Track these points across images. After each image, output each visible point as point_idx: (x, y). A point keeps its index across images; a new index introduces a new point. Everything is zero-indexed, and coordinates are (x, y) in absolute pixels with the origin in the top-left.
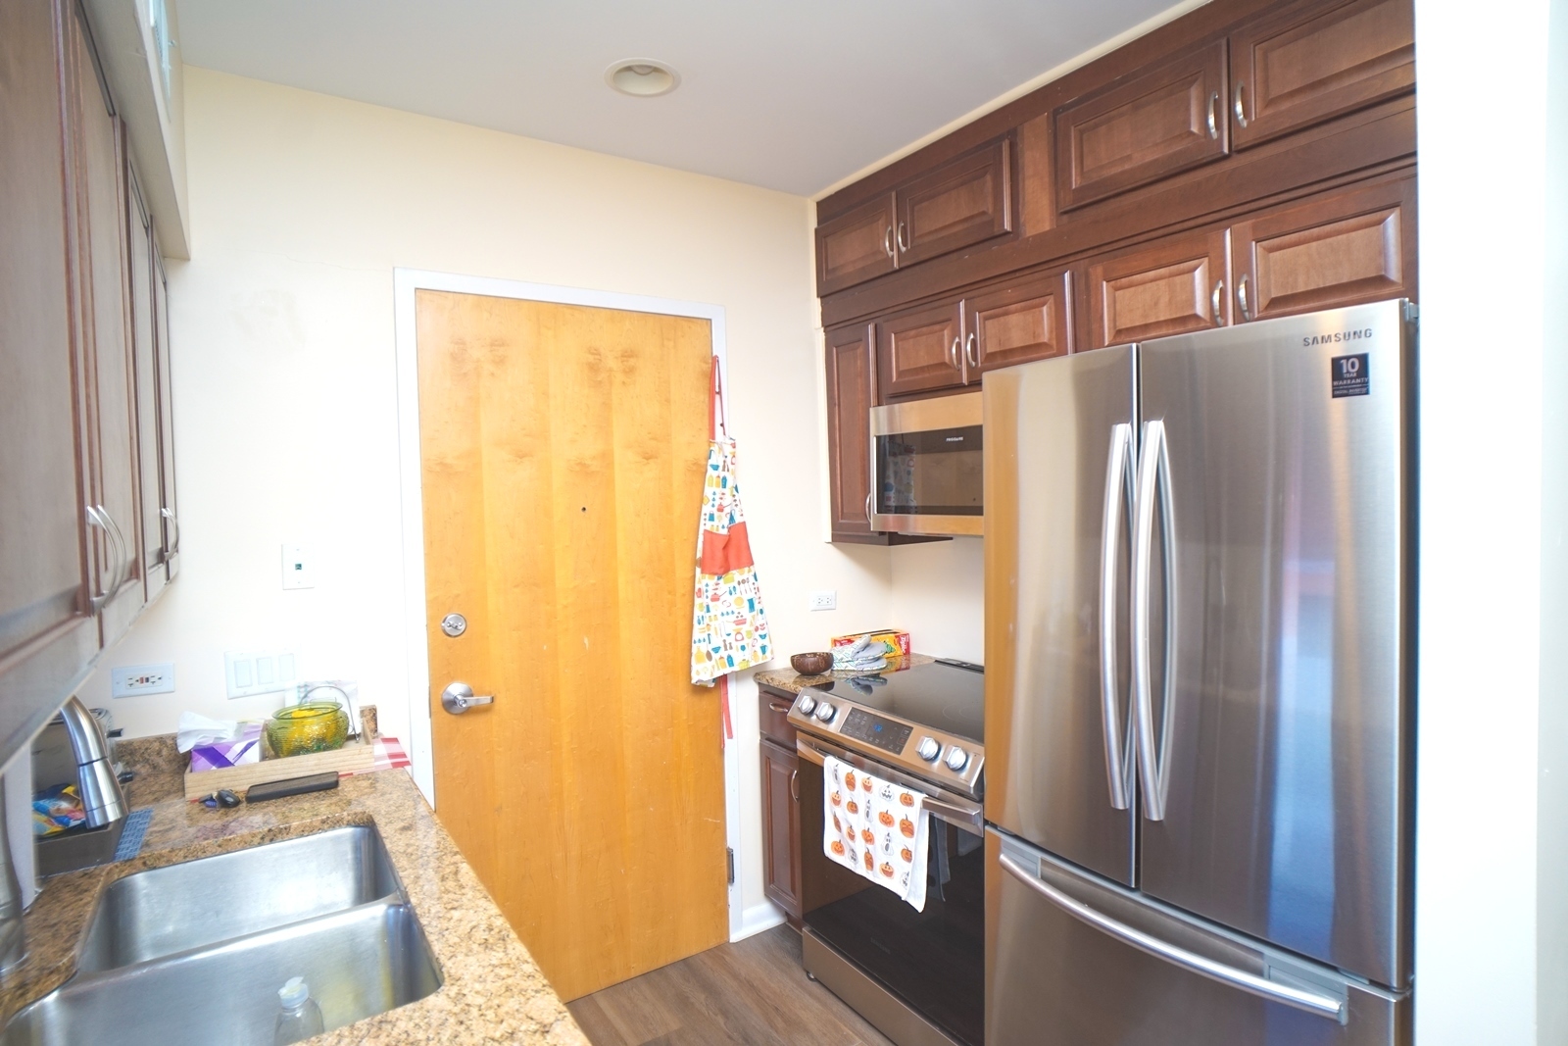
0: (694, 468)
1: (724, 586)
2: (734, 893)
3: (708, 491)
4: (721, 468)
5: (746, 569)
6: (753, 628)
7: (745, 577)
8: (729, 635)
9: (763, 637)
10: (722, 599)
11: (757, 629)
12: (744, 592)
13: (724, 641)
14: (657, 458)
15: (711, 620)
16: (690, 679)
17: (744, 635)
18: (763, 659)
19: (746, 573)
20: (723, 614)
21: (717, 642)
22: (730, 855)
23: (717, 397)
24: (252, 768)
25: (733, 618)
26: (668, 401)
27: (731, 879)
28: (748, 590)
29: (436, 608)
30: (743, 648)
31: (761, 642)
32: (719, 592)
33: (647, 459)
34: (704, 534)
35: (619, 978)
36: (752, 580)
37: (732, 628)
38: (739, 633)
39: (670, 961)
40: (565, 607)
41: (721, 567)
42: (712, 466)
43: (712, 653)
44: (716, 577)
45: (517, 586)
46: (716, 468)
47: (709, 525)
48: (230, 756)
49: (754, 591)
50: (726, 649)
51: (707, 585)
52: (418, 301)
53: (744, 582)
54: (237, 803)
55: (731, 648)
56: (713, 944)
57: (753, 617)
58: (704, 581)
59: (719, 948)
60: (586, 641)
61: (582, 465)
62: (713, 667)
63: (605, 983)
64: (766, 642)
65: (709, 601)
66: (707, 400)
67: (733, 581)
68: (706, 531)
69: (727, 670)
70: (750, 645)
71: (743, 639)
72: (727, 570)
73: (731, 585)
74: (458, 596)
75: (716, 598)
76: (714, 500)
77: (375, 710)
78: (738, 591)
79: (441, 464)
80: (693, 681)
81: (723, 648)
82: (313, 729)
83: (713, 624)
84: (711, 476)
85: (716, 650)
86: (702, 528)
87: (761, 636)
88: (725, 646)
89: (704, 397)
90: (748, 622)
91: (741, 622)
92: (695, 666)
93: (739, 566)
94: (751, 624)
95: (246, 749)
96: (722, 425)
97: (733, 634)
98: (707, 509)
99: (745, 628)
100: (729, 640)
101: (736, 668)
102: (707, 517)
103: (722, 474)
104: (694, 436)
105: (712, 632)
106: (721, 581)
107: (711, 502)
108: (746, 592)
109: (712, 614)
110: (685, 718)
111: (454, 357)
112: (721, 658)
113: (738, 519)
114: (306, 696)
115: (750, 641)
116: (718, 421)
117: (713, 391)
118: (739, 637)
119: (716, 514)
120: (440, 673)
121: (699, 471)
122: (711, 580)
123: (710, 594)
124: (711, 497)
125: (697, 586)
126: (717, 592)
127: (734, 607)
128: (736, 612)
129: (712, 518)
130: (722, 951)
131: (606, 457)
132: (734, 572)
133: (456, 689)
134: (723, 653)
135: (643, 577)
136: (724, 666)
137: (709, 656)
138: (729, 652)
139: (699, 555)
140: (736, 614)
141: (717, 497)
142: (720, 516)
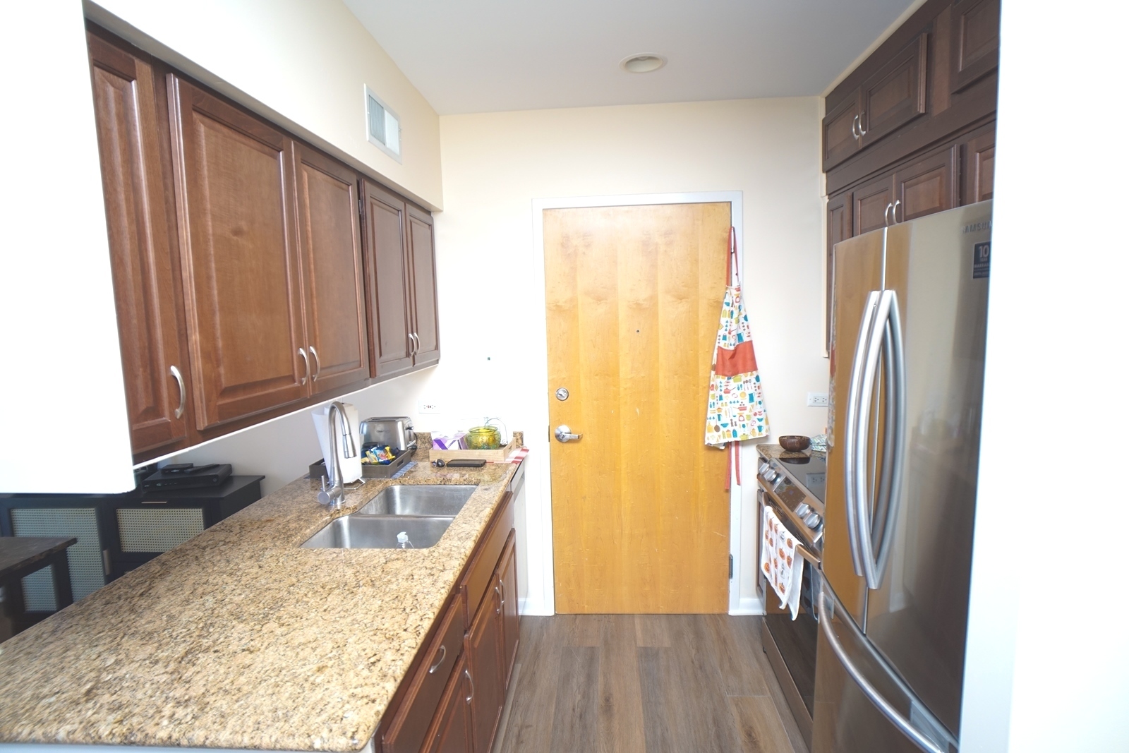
0: (715, 304)
1: (733, 384)
2: (733, 584)
3: (723, 321)
4: (731, 305)
5: (749, 373)
6: (752, 414)
7: (748, 379)
8: (735, 416)
9: (760, 420)
10: (732, 392)
11: (755, 414)
12: (746, 389)
13: (731, 420)
14: (688, 298)
15: (722, 406)
16: (704, 442)
17: (745, 417)
18: (759, 435)
19: (750, 376)
20: (731, 402)
21: (725, 420)
22: (731, 560)
23: (733, 255)
24: (454, 452)
25: (738, 405)
26: (697, 261)
27: (731, 575)
28: (750, 388)
29: (554, 385)
30: (744, 426)
31: (758, 423)
32: (729, 388)
33: (681, 299)
34: (718, 349)
35: (651, 611)
36: (754, 381)
37: (737, 412)
38: (741, 416)
39: (685, 612)
40: (625, 389)
41: (729, 371)
42: (726, 303)
43: (721, 427)
44: (726, 378)
45: (597, 375)
46: (728, 304)
47: (722, 343)
48: (447, 445)
49: (754, 389)
50: (732, 425)
51: (721, 383)
52: (545, 215)
53: (747, 382)
54: (443, 466)
55: (736, 425)
56: (716, 611)
57: (753, 406)
58: (719, 381)
59: (719, 615)
60: (638, 410)
61: (638, 304)
62: (719, 436)
63: (643, 611)
64: (762, 423)
65: (722, 393)
66: (726, 258)
67: (741, 381)
68: (719, 347)
69: (732, 439)
70: (749, 425)
71: (744, 420)
72: (735, 373)
73: (739, 383)
74: (564, 379)
75: (727, 392)
76: (727, 326)
77: (521, 435)
78: (743, 388)
79: (557, 306)
80: (706, 444)
81: (730, 425)
82: (484, 438)
83: (724, 408)
84: (725, 310)
85: (725, 425)
86: (717, 345)
87: (758, 419)
88: (732, 423)
89: (724, 256)
90: (748, 409)
91: (743, 409)
92: (707, 435)
93: (745, 371)
94: (751, 411)
95: (452, 443)
96: (737, 274)
97: (738, 416)
98: (722, 332)
99: (746, 413)
100: (735, 420)
101: (738, 439)
102: (721, 338)
103: (732, 309)
104: (715, 283)
105: (723, 413)
106: (732, 381)
107: (725, 328)
108: (750, 389)
109: (724, 401)
110: (703, 466)
111: (563, 245)
112: (728, 431)
113: (746, 339)
114: (487, 422)
115: (749, 422)
116: (734, 272)
117: (731, 251)
118: (741, 418)
119: (728, 335)
120: (556, 419)
121: (717, 305)
122: (724, 380)
123: (723, 388)
124: (724, 324)
125: (712, 383)
126: (729, 387)
127: (739, 399)
128: (740, 401)
129: (725, 338)
130: (722, 618)
131: (653, 299)
132: (742, 375)
133: (564, 429)
134: (729, 427)
135: (676, 374)
136: (729, 436)
137: (717, 429)
138: (734, 428)
139: (714, 362)
140: (740, 403)
141: (728, 324)
142: (729, 337)
